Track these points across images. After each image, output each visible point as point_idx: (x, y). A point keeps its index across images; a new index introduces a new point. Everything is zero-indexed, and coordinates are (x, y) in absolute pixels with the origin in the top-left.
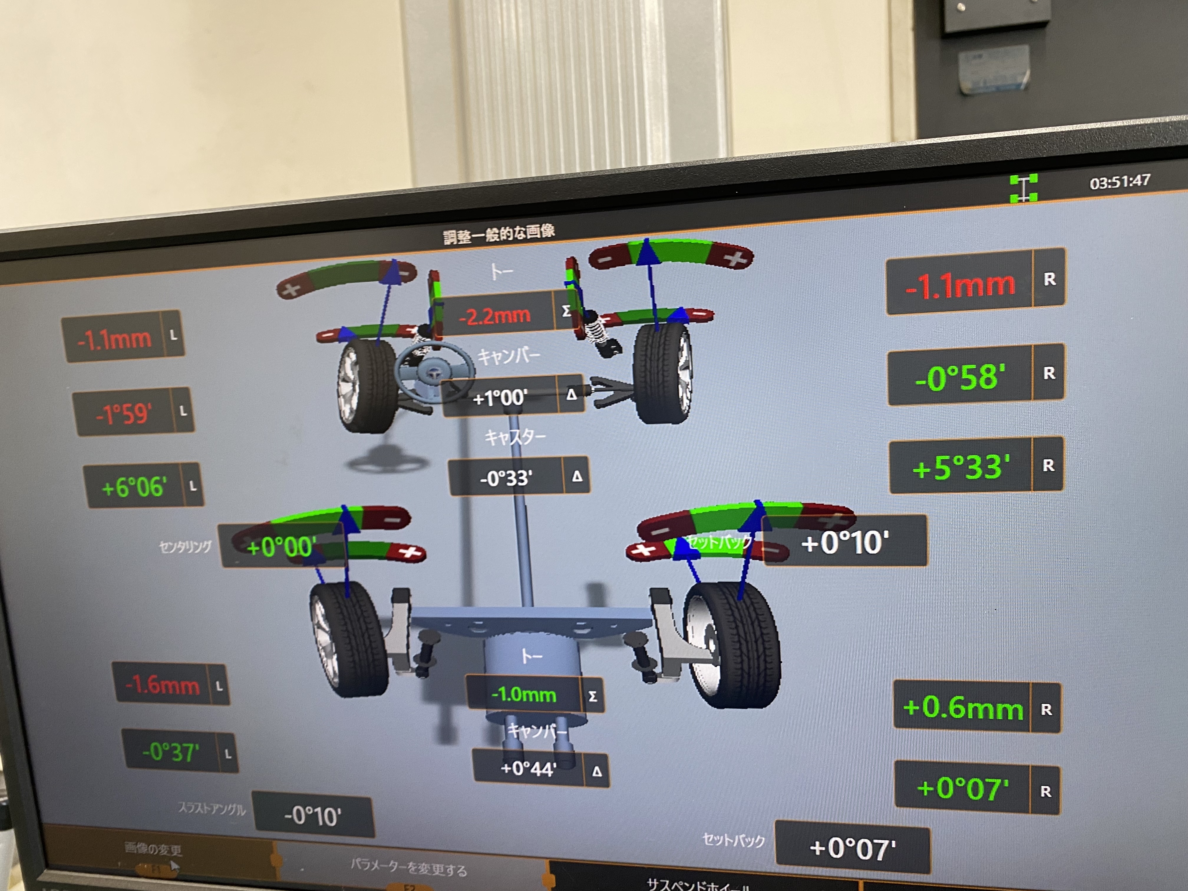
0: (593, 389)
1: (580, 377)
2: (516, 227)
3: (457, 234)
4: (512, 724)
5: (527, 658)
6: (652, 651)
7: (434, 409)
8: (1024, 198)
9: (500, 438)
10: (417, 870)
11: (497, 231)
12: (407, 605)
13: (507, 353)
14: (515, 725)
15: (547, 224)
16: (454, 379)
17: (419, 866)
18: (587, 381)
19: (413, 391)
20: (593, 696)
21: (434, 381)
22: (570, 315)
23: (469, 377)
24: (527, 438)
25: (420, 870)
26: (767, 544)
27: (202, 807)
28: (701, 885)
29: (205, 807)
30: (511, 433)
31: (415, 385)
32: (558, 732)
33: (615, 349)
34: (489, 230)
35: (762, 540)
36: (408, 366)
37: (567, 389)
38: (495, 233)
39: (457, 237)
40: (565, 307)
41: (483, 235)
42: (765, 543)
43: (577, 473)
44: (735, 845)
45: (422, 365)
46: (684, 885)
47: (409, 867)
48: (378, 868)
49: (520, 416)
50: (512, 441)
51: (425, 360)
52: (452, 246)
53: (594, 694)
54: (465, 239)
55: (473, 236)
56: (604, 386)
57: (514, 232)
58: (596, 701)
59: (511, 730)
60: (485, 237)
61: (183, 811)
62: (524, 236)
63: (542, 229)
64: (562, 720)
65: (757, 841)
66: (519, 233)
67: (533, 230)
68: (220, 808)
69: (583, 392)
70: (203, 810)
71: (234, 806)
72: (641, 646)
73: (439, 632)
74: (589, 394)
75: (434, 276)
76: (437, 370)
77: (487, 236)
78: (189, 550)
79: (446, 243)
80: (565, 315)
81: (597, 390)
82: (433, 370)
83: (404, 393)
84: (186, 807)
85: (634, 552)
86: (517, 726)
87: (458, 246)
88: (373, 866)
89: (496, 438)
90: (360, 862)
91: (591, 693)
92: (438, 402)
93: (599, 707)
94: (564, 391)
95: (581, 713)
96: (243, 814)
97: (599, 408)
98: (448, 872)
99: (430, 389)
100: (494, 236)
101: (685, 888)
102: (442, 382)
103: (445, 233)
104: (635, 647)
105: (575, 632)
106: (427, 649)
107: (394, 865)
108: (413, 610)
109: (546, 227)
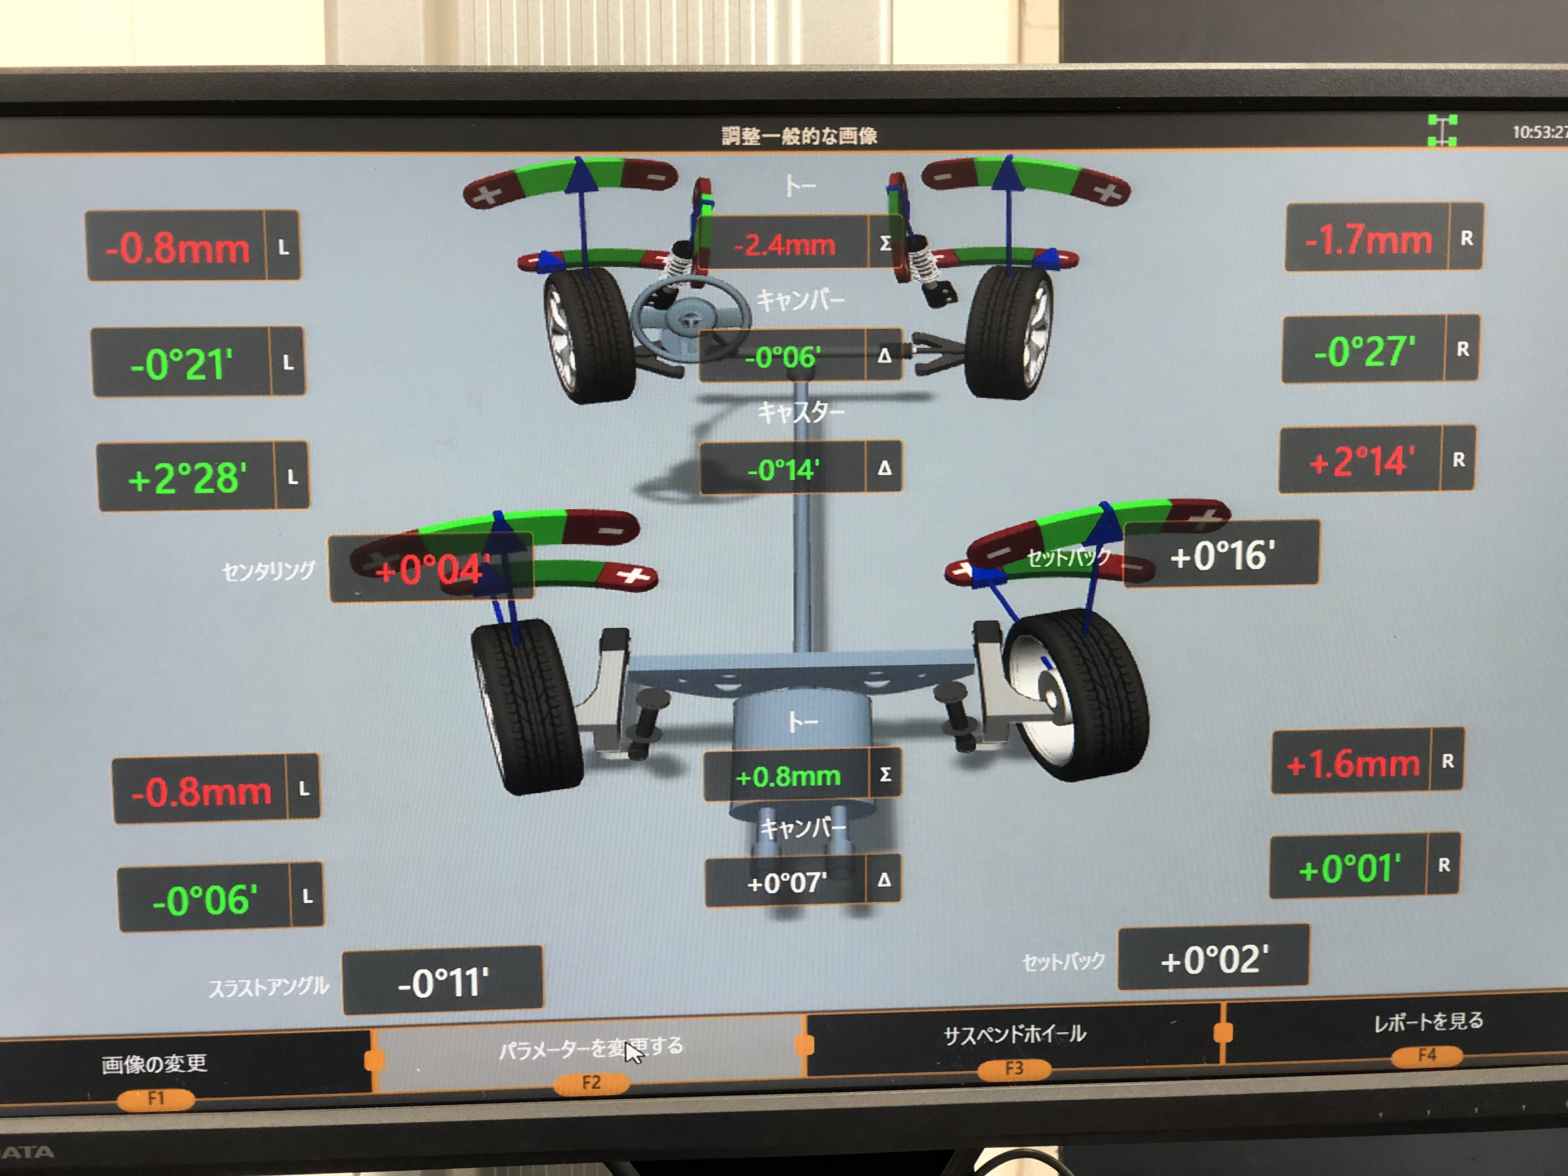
0: (914, 350)
1: (898, 332)
2: (825, 129)
3: (741, 131)
4: (768, 820)
5: (796, 724)
6: (972, 708)
7: (686, 370)
9: (780, 413)
10: (606, 1051)
11: (798, 132)
12: (623, 652)
13: (798, 295)
14: (771, 821)
15: (868, 128)
16: (720, 329)
17: (610, 1044)
18: (907, 339)
19: (658, 344)
20: (886, 774)
21: (691, 330)
22: (890, 249)
23: (741, 327)
24: (818, 414)
25: (610, 1050)
26: (1128, 559)
27: (252, 988)
28: (1017, 1030)
29: (258, 986)
30: (795, 406)
31: (662, 337)
32: (833, 828)
33: (948, 295)
34: (787, 130)
35: (1122, 554)
36: (653, 308)
37: (879, 348)
38: (794, 134)
39: (741, 136)
40: (884, 238)
41: (778, 135)
42: (1126, 557)
43: (885, 463)
44: (1065, 969)
45: (675, 309)
46: (995, 1032)
47: (593, 1049)
48: (544, 1055)
49: (810, 383)
50: (796, 418)
51: (680, 301)
52: (733, 147)
53: (888, 771)
54: (753, 138)
55: (764, 136)
56: (929, 345)
57: (822, 135)
58: (889, 780)
59: (766, 828)
60: (780, 139)
61: (218, 994)
62: (836, 141)
63: (861, 134)
64: (839, 811)
65: (1093, 961)
66: (829, 136)
67: (848, 133)
68: (283, 983)
69: (900, 352)
70: (253, 992)
71: (310, 979)
72: (957, 701)
73: (667, 691)
74: (909, 356)
75: (703, 185)
76: (697, 316)
77: (784, 137)
78: (276, 575)
79: (724, 144)
80: (883, 248)
81: (920, 351)
82: (689, 315)
83: (644, 346)
84: (222, 989)
85: (956, 572)
86: (774, 823)
87: (741, 147)
88: (536, 1052)
89: (773, 413)
90: (515, 1049)
91: (884, 769)
92: (693, 360)
93: (894, 788)
94: (875, 350)
95: (868, 799)
96: (322, 992)
97: (922, 375)
98: (654, 1048)
99: (682, 342)
100: (793, 137)
101: (995, 1036)
102: (702, 332)
103: (725, 129)
104: (948, 702)
105: (865, 685)
106: (649, 717)
107: (570, 1047)
108: (631, 661)
109: (866, 131)
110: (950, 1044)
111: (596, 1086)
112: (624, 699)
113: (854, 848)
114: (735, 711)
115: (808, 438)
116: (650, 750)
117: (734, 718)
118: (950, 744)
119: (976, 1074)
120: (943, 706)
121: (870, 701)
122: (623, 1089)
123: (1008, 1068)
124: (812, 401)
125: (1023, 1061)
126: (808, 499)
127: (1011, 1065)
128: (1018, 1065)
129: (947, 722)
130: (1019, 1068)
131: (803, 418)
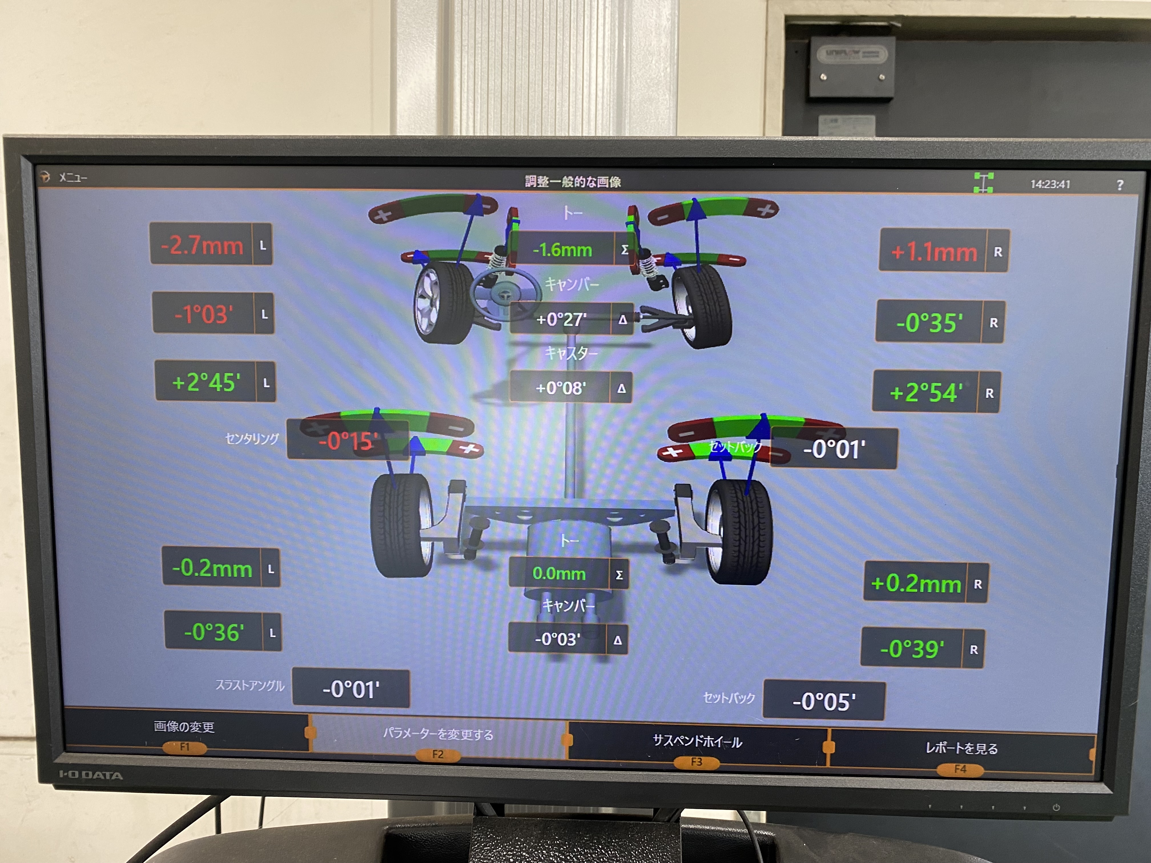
0: (641, 317)
1: (632, 305)
2: (589, 177)
3: (537, 178)
4: (547, 600)
5: (565, 542)
6: (673, 537)
7: (502, 326)
8: (983, 190)
9: (559, 353)
10: (447, 736)
11: (572, 179)
12: (462, 494)
13: (571, 281)
14: (549, 601)
15: (615, 177)
16: (523, 301)
17: (448, 732)
18: (637, 310)
19: (485, 309)
20: (620, 575)
21: (505, 301)
22: (627, 254)
23: (535, 300)
24: (582, 355)
25: (449, 736)
26: (773, 449)
27: (241, 685)
28: (699, 738)
29: (244, 684)
30: (568, 349)
31: (488, 304)
32: (587, 606)
33: (662, 284)
34: (565, 178)
35: (770, 446)
36: (481, 287)
39: (537, 181)
40: (624, 246)
41: (560, 181)
43: (622, 386)
44: (730, 702)
45: (495, 288)
46: (685, 739)
47: (439, 734)
48: (410, 736)
49: (577, 336)
50: (568, 357)
51: (499, 283)
52: (532, 188)
53: (621, 573)
54: (544, 183)
55: (551, 181)
56: (650, 314)
57: (587, 181)
58: (622, 579)
59: (546, 604)
60: (561, 184)
61: (221, 687)
62: (595, 185)
63: (611, 181)
64: (591, 596)
65: (748, 698)
66: (591, 182)
67: (603, 180)
68: (258, 683)
69: (633, 318)
70: (241, 687)
71: (274, 681)
72: (664, 532)
73: (488, 519)
74: (638, 320)
75: (513, 212)
76: (509, 292)
77: (563, 182)
78: (256, 442)
79: (526, 186)
80: (623, 253)
81: (644, 317)
82: (504, 292)
83: (478, 311)
84: (223, 685)
85: (664, 454)
86: (551, 602)
87: (537, 189)
88: (406, 734)
89: (554, 353)
90: (392, 731)
91: (618, 572)
92: (505, 319)
93: (625, 584)
94: (618, 316)
95: (608, 590)
96: (281, 690)
97: (645, 332)
98: (476, 736)
99: (500, 309)
100: (569, 182)
101: (684, 741)
102: (512, 303)
103: (527, 177)
104: (659, 532)
105: (608, 520)
106: (477, 534)
107: (425, 732)
108: (467, 499)
109: (614, 180)
110: (656, 745)
111: (441, 756)
112: (462, 522)
113: (599, 620)
114: (528, 532)
115: (575, 368)
116: (477, 554)
117: (528, 537)
118: (659, 559)
119: (673, 764)
120: (656, 534)
121: (611, 530)
122: (457, 759)
123: (693, 762)
124: (578, 346)
125: (701, 758)
126: (575, 405)
127: (694, 760)
128: (699, 760)
129: (657, 545)
130: (700, 762)
131: (572, 356)
